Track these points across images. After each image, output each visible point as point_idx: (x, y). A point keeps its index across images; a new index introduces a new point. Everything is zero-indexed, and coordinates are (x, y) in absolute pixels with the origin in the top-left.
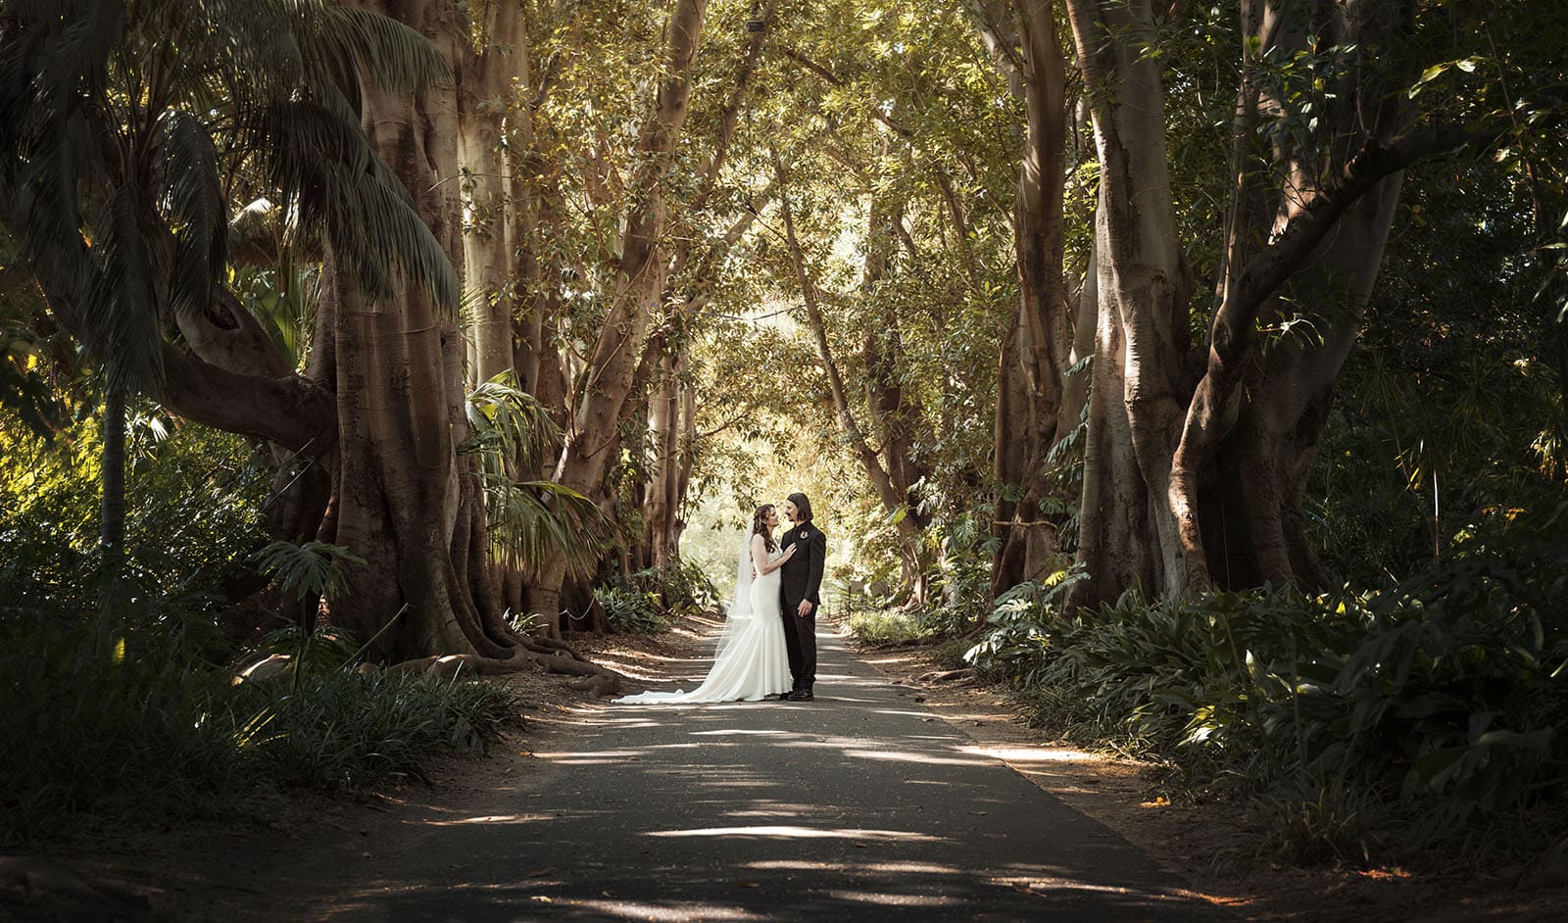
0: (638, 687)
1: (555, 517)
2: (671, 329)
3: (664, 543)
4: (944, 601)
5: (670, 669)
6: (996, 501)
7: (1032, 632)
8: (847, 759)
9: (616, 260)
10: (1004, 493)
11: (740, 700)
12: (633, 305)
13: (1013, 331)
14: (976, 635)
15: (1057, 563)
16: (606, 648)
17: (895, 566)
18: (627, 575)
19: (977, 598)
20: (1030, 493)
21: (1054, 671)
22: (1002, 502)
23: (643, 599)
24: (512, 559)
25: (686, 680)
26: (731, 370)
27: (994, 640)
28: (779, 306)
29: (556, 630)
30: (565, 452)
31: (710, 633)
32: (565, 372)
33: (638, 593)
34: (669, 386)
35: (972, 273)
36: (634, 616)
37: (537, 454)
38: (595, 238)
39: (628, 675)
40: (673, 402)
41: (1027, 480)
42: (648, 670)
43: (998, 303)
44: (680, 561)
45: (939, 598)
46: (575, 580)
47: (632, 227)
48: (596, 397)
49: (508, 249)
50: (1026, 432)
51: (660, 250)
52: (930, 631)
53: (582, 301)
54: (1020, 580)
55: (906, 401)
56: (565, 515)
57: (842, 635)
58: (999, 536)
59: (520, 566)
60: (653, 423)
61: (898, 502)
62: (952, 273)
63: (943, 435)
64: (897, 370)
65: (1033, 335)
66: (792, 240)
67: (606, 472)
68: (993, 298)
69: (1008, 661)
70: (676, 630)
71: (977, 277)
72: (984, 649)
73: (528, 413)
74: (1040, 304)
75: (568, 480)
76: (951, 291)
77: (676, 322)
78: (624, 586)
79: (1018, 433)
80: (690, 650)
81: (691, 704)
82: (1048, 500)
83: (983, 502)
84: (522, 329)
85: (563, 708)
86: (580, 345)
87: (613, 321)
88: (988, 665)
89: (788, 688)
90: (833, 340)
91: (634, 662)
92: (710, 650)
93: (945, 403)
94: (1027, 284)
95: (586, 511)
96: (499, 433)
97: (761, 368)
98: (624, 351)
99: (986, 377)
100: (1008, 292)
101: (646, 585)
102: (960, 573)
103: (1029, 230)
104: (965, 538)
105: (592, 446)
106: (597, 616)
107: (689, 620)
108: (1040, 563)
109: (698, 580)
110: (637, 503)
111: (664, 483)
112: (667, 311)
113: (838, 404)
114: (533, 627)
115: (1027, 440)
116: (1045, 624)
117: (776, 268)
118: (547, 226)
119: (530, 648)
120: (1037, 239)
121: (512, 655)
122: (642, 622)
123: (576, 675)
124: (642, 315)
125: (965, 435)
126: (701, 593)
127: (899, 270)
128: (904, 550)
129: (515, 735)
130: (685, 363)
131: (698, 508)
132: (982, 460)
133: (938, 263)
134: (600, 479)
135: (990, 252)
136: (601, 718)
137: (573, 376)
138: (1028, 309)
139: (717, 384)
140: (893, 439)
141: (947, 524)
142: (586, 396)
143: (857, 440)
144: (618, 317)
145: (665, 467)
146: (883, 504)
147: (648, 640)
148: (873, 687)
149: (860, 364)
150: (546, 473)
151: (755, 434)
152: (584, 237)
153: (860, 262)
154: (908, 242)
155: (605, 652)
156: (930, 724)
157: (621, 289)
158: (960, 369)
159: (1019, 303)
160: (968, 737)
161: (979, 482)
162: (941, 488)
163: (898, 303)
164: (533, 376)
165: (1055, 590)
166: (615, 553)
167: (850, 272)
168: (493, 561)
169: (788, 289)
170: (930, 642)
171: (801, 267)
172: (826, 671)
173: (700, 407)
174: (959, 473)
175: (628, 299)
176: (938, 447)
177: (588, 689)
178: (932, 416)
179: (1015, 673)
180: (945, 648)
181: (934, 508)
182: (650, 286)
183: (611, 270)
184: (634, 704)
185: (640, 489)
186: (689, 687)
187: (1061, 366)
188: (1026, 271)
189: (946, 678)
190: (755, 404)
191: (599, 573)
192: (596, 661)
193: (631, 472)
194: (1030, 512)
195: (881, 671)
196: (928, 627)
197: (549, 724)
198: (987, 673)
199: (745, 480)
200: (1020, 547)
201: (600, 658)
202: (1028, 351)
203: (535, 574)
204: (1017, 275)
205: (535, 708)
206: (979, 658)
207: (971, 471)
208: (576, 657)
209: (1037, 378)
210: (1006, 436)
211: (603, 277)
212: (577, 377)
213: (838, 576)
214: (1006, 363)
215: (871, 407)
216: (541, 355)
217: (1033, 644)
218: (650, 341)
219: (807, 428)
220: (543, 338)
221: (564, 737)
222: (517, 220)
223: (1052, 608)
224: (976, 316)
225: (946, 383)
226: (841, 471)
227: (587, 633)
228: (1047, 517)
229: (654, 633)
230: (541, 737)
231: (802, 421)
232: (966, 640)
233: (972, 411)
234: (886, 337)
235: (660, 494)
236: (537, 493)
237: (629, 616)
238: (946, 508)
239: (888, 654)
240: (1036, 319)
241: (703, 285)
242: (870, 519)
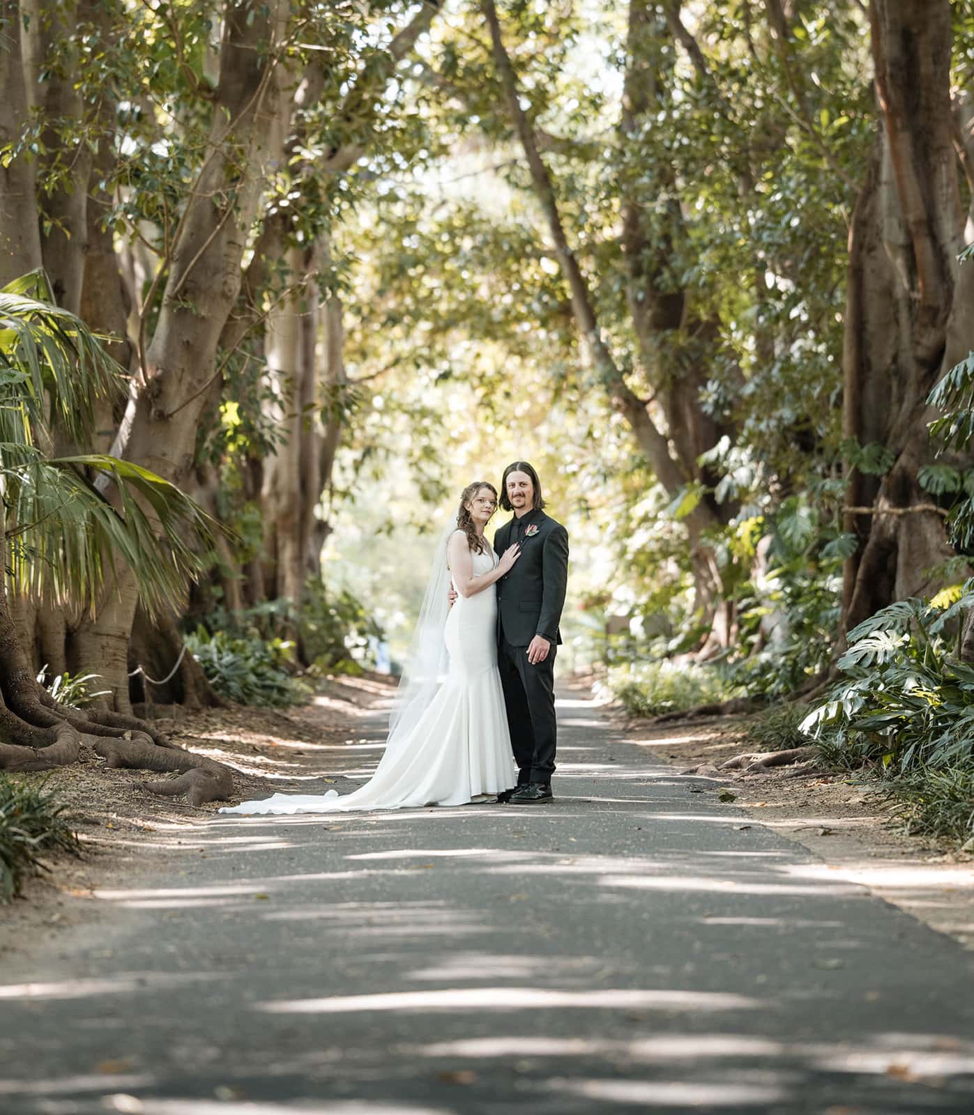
0: (264, 789)
1: (116, 514)
2: (304, 202)
3: (298, 557)
4: (764, 642)
5: (315, 760)
6: (847, 473)
7: (910, 684)
8: (610, 890)
9: (205, 87)
10: (861, 460)
11: (432, 805)
12: (238, 161)
13: (870, 191)
14: (819, 694)
15: (950, 573)
16: (206, 729)
17: (680, 589)
18: (239, 612)
19: (817, 636)
20: (903, 459)
21: (947, 747)
22: (858, 477)
23: (265, 651)
24: (48, 585)
25: (342, 777)
26: (402, 270)
27: (849, 698)
28: (477, 161)
29: (124, 701)
30: (131, 410)
31: (378, 703)
32: (127, 278)
33: (257, 641)
34: (300, 293)
35: (800, 96)
36: (252, 678)
37: (83, 413)
38: (173, 51)
39: (245, 770)
40: (307, 325)
41: (898, 437)
42: (279, 763)
43: (844, 146)
44: (323, 587)
45: (755, 639)
46: (153, 617)
47: (234, 31)
48: (180, 315)
49: (27, 73)
50: (895, 359)
51: (281, 71)
52: (742, 692)
53: (154, 157)
54: (891, 600)
55: (694, 314)
56: (133, 511)
57: (596, 703)
58: (854, 531)
59: (62, 596)
60: (274, 361)
61: (683, 481)
62: (767, 99)
63: (756, 368)
64: (678, 263)
65: (903, 198)
66: (498, 51)
67: (200, 440)
68: (835, 137)
69: (871, 731)
70: (322, 701)
71: (809, 103)
72: (833, 713)
73: (68, 342)
74: (915, 145)
75: (137, 452)
76: (765, 128)
77: (309, 188)
78: (233, 629)
79: (881, 361)
80: (344, 731)
81: (351, 812)
82: (933, 470)
83: (825, 476)
84: (53, 205)
85: (140, 823)
86: (150, 231)
87: (206, 187)
88: (839, 739)
89: (512, 784)
90: (571, 215)
91: (254, 751)
92: (378, 731)
93: (760, 313)
94: (892, 113)
95: (168, 503)
96: (21, 375)
97: (451, 265)
98: (225, 237)
99: (827, 269)
100: (860, 128)
101: (271, 627)
102: (791, 595)
103: (893, 22)
104: (797, 538)
105: (175, 397)
106: (190, 677)
107: (342, 686)
108: (921, 575)
109: (356, 618)
110: (251, 493)
111: (295, 458)
112: (294, 171)
113: (579, 318)
114: (86, 695)
115: (897, 373)
116: (931, 670)
117: (474, 97)
118: (91, 32)
119: (81, 728)
120: (907, 38)
121: (52, 740)
122: (264, 687)
123: (159, 769)
124: (254, 177)
125: (794, 367)
126: (362, 641)
127: (677, 96)
128: (695, 561)
129: (64, 865)
130: (325, 257)
131: (353, 500)
132: (820, 408)
133: (743, 82)
134: (191, 451)
135: (828, 61)
136: (203, 837)
137: (139, 284)
138: (895, 154)
139: (381, 293)
140: (674, 377)
141: (766, 516)
142: (164, 315)
143: (613, 381)
144: (213, 181)
145: (296, 432)
146: (659, 488)
147: (277, 716)
148: (650, 780)
149: (616, 254)
150: (99, 443)
151: (445, 376)
152: (154, 48)
153: (613, 85)
154: (692, 48)
155: (205, 736)
156: (745, 834)
157: (217, 134)
158: (783, 257)
159: (880, 145)
160: (808, 852)
161: (817, 445)
162: (755, 457)
163: (679, 151)
164: (73, 282)
165: (946, 615)
166: (216, 576)
167: (596, 103)
168: (18, 588)
169: (493, 131)
170: (742, 709)
171: (514, 93)
172: (572, 758)
173: (351, 332)
174: (784, 431)
175: (230, 150)
176: (749, 389)
177: (180, 791)
178: (737, 336)
179: (884, 751)
180: (768, 716)
181: (744, 491)
182: (265, 127)
183: (198, 106)
184: (257, 815)
185: (255, 468)
186: (346, 787)
187: (951, 247)
188: (890, 90)
189: (770, 764)
190: (443, 326)
191: (191, 609)
192: (192, 750)
193: (241, 439)
194: (904, 492)
195: (662, 757)
196: (738, 684)
197: (118, 847)
198: (837, 753)
199: (429, 452)
200: (888, 549)
201: (197, 745)
202: (895, 222)
203: (86, 610)
204: (874, 101)
205: (95, 823)
206: (824, 731)
207: (804, 427)
208: (157, 742)
209: (912, 268)
210: (863, 366)
211: (187, 118)
212: (147, 285)
213: (587, 607)
214: (859, 245)
215: (637, 324)
216: (87, 247)
217: (913, 703)
218: (268, 222)
219: (531, 362)
220: (89, 220)
221: (144, 868)
222: (41, 24)
223: (943, 646)
224: (807, 170)
225: (760, 282)
226: (590, 434)
227: (175, 707)
228: (932, 498)
229: (286, 706)
230: (106, 866)
231: (521, 351)
232: (801, 703)
233: (805, 327)
234: (659, 208)
235: (289, 479)
236: (87, 475)
237: (242, 677)
238: (765, 490)
239: (674, 730)
240: (908, 170)
241: (354, 126)
242: (639, 511)
